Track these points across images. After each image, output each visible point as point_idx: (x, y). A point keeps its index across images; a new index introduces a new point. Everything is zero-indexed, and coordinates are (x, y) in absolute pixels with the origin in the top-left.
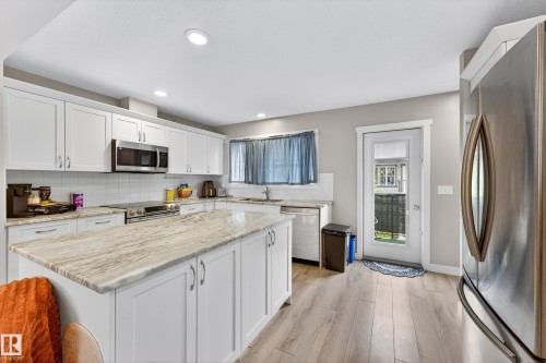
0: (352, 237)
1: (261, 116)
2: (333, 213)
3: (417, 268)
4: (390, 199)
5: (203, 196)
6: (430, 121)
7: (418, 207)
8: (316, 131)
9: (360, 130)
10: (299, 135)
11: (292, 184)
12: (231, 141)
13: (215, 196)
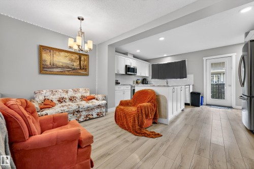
0: (202, 97)
1: (165, 55)
2: (193, 88)
3: (231, 107)
4: (217, 86)
5: (143, 83)
6: (236, 54)
7: (230, 86)
8: (186, 60)
9: (205, 59)
13: (147, 84)
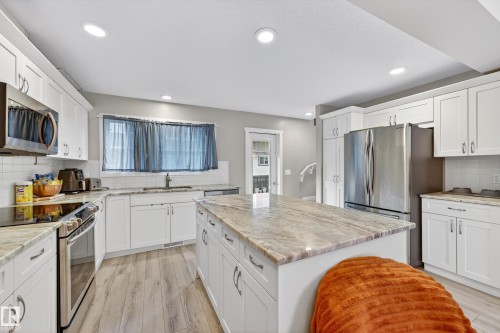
7: (275, 184)
8: (216, 125)
9: (248, 130)
10: (200, 126)
11: (193, 171)
12: (105, 117)
13: (88, 190)
